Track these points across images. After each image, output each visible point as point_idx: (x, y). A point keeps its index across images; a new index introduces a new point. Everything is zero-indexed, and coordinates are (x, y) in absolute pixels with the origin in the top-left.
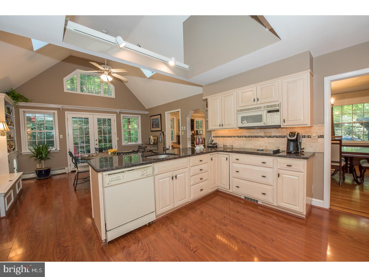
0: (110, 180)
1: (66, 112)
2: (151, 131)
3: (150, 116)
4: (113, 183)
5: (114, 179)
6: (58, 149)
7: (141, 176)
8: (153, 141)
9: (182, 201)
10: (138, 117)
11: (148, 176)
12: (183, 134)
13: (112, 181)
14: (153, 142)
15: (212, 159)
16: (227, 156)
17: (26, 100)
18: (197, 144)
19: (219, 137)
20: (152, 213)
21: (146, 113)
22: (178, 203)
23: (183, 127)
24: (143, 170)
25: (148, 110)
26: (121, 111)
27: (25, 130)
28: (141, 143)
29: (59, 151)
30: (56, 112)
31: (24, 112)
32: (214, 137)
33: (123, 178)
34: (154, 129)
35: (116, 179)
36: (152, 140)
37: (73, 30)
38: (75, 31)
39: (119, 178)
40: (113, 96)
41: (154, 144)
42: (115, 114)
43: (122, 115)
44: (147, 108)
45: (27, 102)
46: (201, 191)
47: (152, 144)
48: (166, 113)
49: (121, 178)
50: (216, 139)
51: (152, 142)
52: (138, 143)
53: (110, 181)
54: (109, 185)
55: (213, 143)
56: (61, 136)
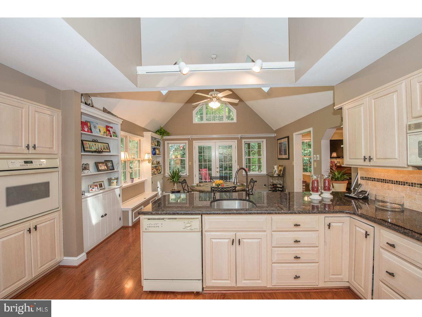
0: (148, 225)
1: (194, 142)
2: (279, 159)
3: (278, 140)
4: (151, 229)
5: (152, 226)
6: (188, 174)
7: (183, 228)
8: (277, 172)
9: (252, 281)
10: (263, 141)
11: (192, 231)
12: (316, 167)
13: (149, 227)
14: (277, 174)
15: (329, 226)
16: (370, 230)
17: (168, 134)
18: (313, 191)
19: (374, 180)
20: (198, 281)
21: (273, 136)
22: (243, 282)
23: (316, 156)
24: (186, 221)
25: (276, 132)
26: (242, 136)
27: (168, 158)
28: (266, 173)
29: (188, 176)
30: (187, 142)
31: (168, 143)
32: (362, 178)
33: (162, 227)
34: (280, 157)
35: (154, 225)
36: (276, 170)
37: (145, 73)
38: (147, 73)
39: (158, 225)
40: (235, 120)
41: (279, 175)
42: (236, 140)
43: (243, 141)
44: (275, 130)
45: (169, 136)
46: (295, 278)
47: (275, 177)
48: (294, 134)
49: (160, 225)
50: (367, 184)
51: (275, 173)
52: (262, 173)
53: (148, 227)
54: (147, 230)
55: (359, 191)
56: (190, 164)
